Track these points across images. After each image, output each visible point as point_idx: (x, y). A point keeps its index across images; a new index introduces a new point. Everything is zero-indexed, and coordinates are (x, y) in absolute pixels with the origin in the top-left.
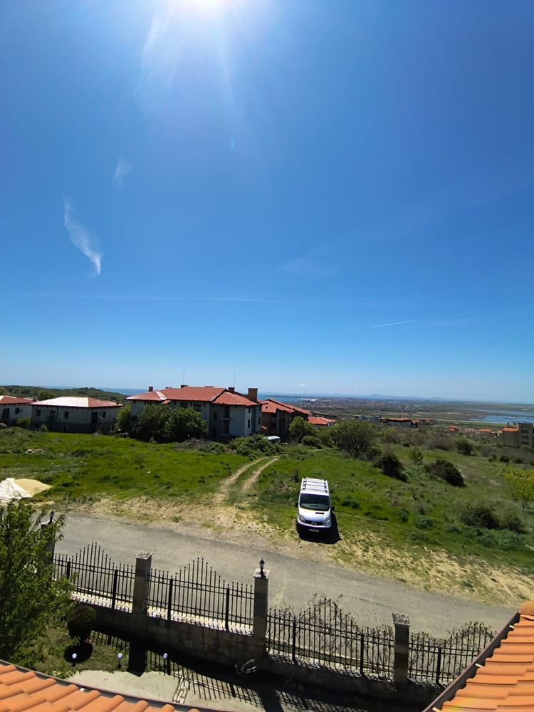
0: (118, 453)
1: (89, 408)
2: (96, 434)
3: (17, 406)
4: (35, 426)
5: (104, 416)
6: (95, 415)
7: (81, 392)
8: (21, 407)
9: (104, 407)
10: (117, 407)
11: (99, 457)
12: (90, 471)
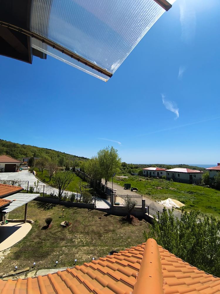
0: (210, 195)
1: (188, 173)
2: (193, 184)
3: (161, 171)
4: (168, 179)
5: (195, 177)
6: (191, 176)
7: (181, 166)
8: (162, 172)
9: (195, 173)
10: (201, 173)
11: (201, 196)
12: (199, 201)
